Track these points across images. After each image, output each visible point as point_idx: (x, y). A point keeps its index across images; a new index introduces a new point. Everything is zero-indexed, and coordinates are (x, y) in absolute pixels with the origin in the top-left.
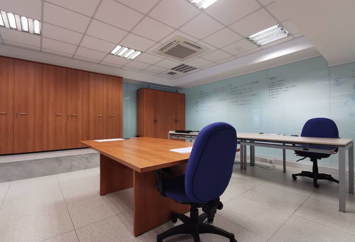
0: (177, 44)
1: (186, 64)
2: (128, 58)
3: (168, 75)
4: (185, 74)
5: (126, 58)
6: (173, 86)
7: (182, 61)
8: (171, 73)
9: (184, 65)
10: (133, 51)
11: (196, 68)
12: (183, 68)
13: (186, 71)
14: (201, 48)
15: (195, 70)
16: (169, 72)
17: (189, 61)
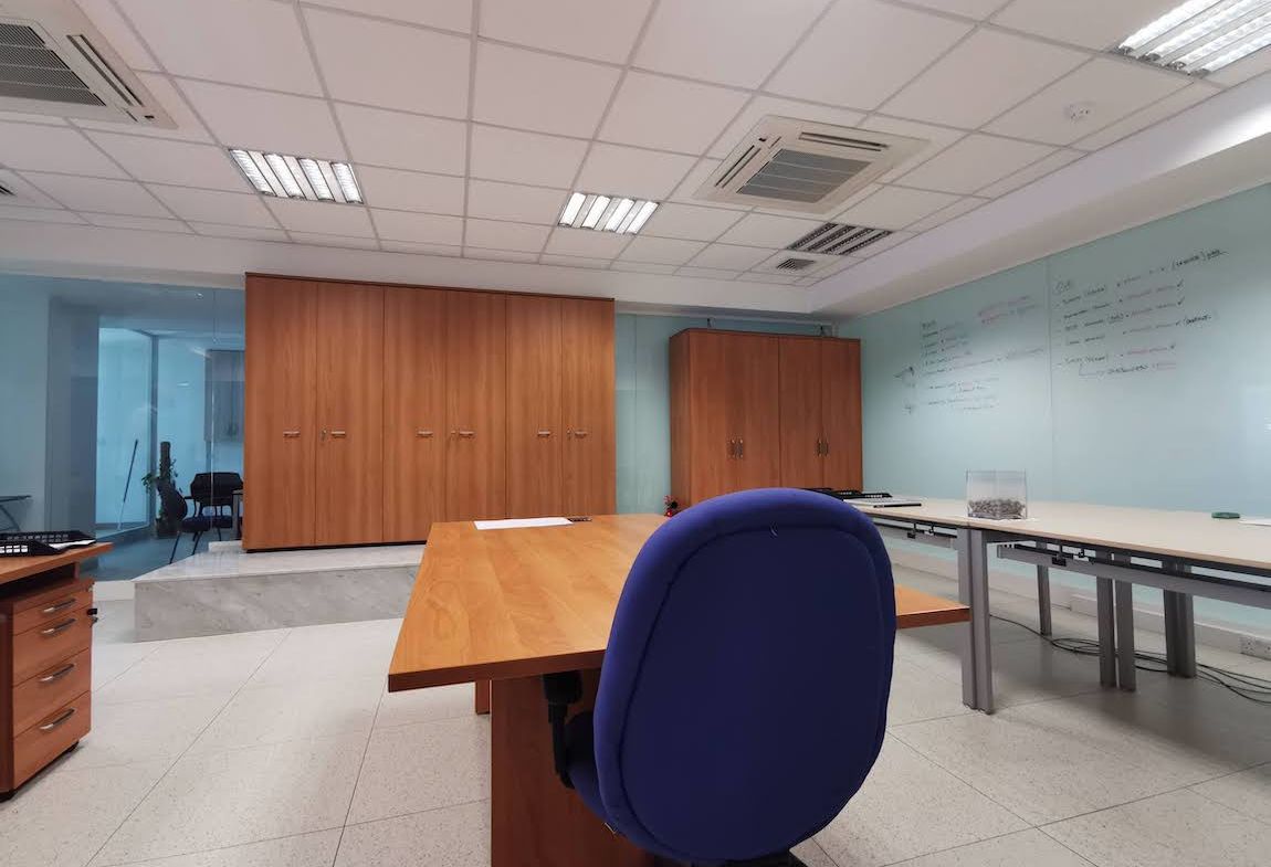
0: (776, 149)
1: (844, 220)
2: (621, 231)
3: (782, 271)
4: (849, 259)
5: (611, 231)
6: (808, 311)
7: (823, 213)
8: (790, 264)
9: (835, 225)
10: (626, 204)
11: (889, 233)
12: (833, 237)
13: (850, 250)
14: (885, 146)
15: (887, 239)
16: (784, 260)
17: (851, 207)
